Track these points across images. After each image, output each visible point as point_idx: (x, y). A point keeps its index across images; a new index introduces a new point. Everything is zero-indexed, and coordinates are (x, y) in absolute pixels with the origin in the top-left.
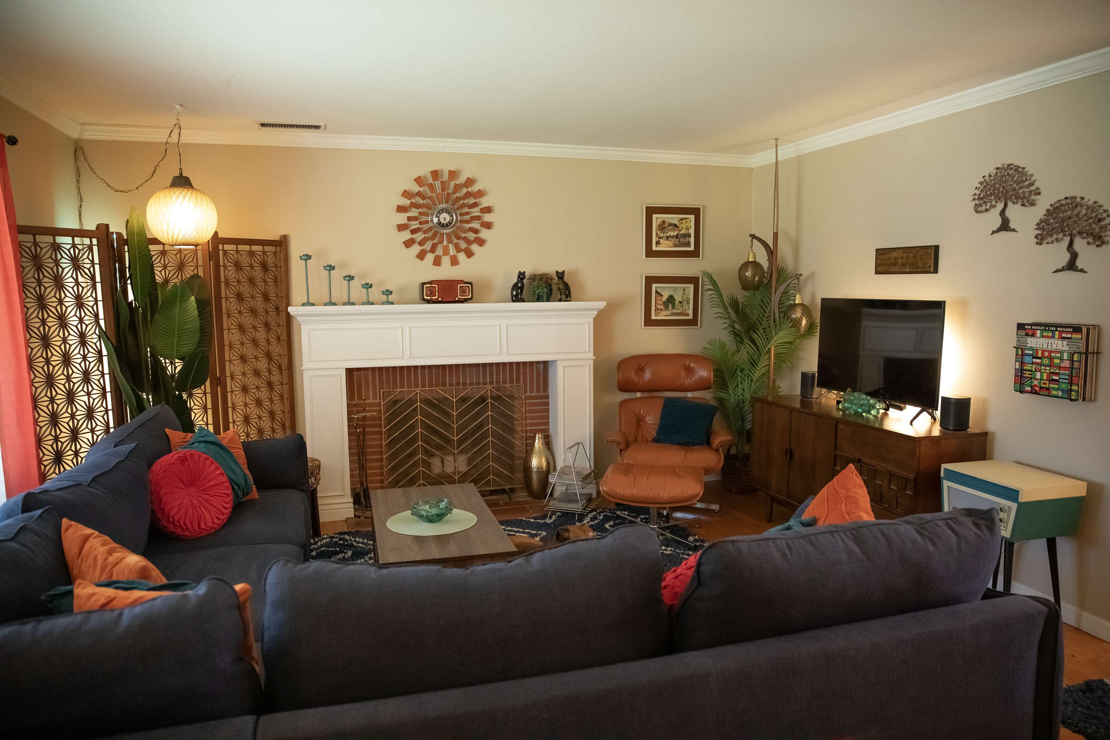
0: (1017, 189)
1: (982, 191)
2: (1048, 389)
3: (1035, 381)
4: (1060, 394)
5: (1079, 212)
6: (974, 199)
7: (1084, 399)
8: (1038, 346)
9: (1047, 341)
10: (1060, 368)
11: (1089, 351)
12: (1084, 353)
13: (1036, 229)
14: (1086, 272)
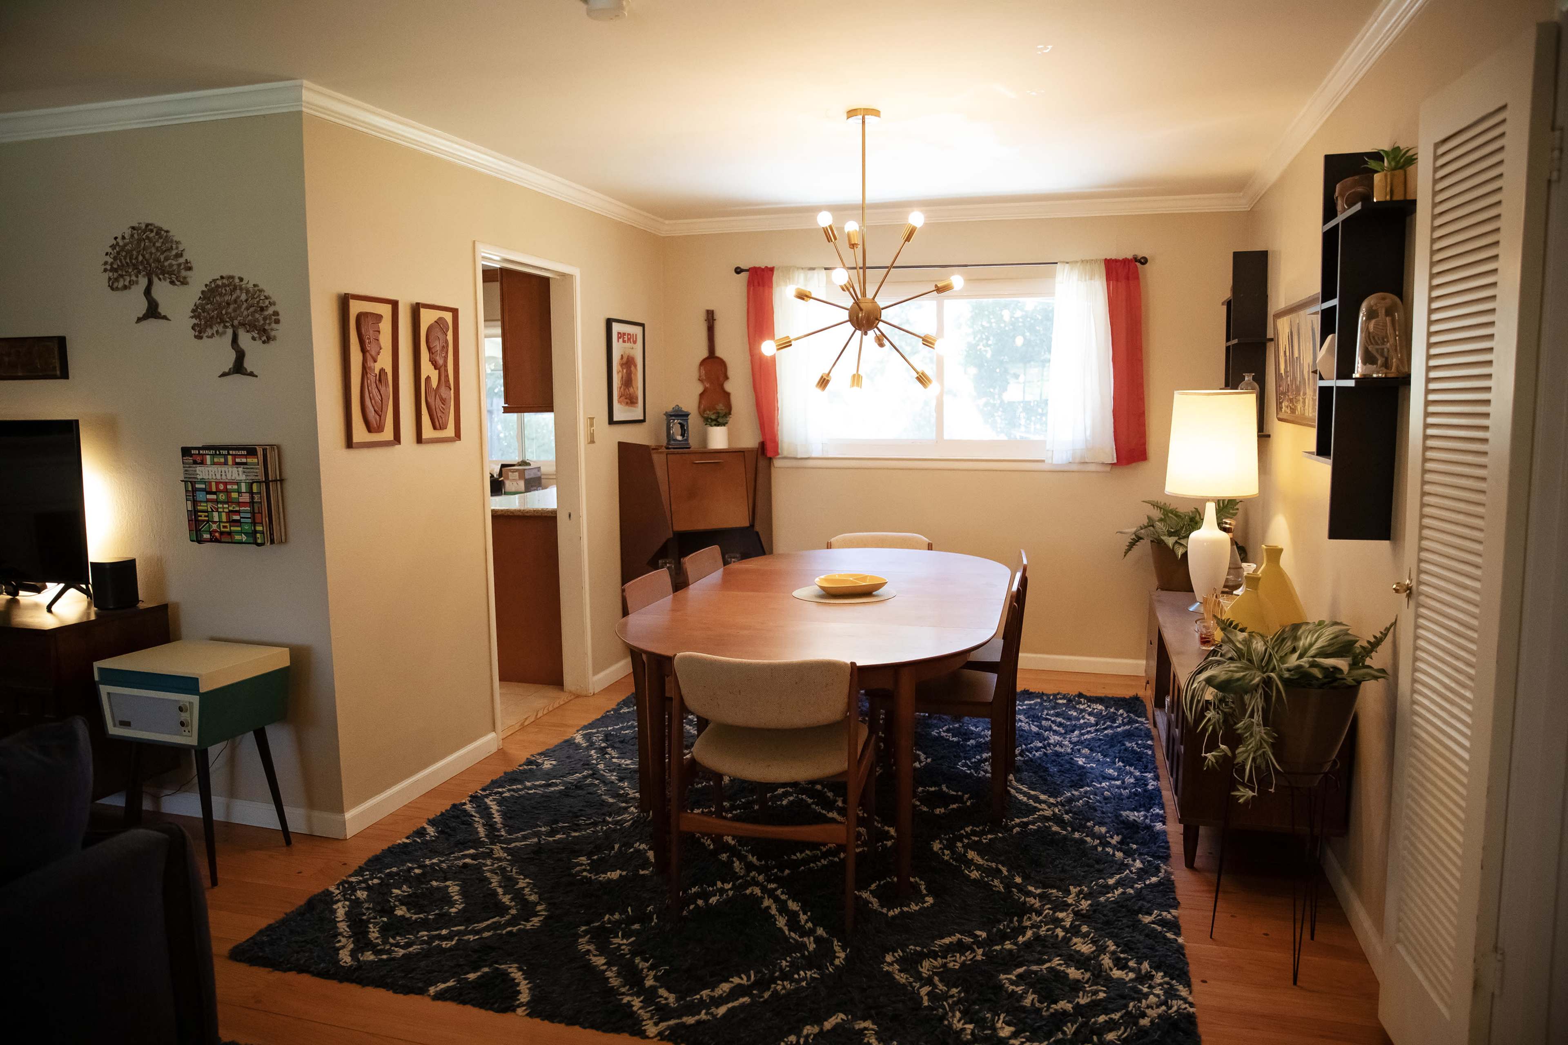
0: (162, 260)
1: (115, 259)
2: (230, 533)
3: (213, 525)
4: (244, 538)
5: (238, 297)
6: (105, 270)
7: (272, 542)
8: (210, 477)
9: (220, 469)
10: (239, 504)
11: (270, 479)
12: (263, 482)
13: (192, 317)
14: (257, 376)
